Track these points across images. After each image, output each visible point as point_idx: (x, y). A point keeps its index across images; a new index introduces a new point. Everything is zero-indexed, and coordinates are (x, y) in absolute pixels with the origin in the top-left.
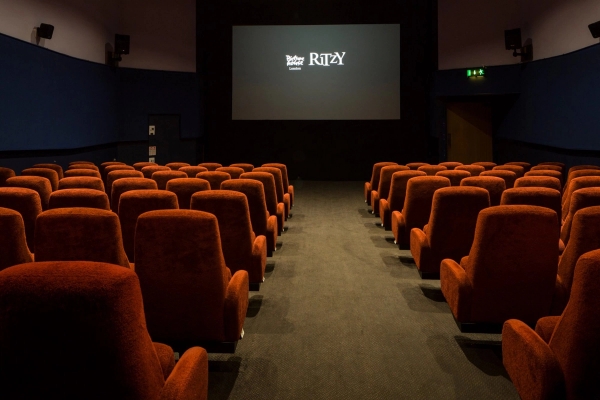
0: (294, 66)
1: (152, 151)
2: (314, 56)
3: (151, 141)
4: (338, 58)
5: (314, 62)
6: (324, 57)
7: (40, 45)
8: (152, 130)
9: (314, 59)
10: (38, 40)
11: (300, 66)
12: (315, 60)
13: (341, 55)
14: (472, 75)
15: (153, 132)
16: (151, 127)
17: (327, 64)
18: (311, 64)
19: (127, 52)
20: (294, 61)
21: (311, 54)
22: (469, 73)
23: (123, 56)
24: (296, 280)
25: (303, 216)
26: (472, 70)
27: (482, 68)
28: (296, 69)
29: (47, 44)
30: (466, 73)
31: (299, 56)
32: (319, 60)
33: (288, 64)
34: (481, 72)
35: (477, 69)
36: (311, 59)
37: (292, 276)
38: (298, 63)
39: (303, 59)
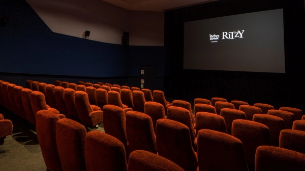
1: (143, 81)
3: (142, 77)
5: (225, 37)
6: (231, 34)
8: (142, 72)
12: (226, 36)
15: (143, 73)
16: (142, 71)
20: (214, 37)
21: (223, 33)
28: (215, 41)
29: (88, 38)
31: (216, 35)
36: (223, 36)
38: (216, 38)
39: (218, 36)
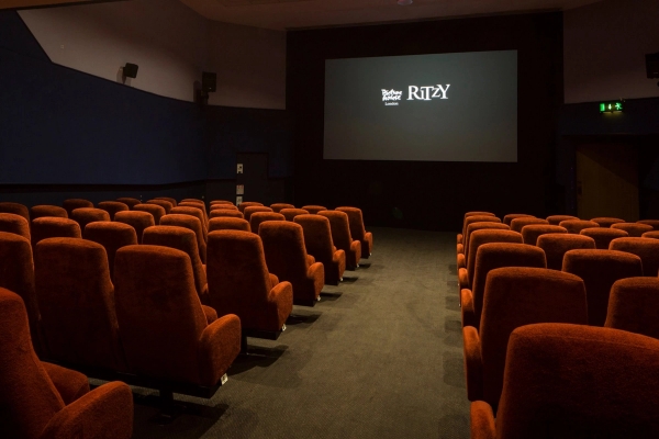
0: (391, 101)
1: (240, 190)
2: (413, 90)
3: (237, 179)
4: (442, 91)
5: (413, 96)
6: (425, 90)
7: (126, 84)
8: (240, 168)
9: (413, 92)
10: (124, 79)
11: (397, 101)
12: (415, 93)
13: (445, 88)
14: (607, 110)
15: (241, 170)
16: (239, 166)
17: (428, 98)
18: (410, 98)
19: (214, 90)
20: (390, 96)
21: (410, 88)
22: (603, 107)
23: (210, 94)
24: (332, 335)
25: (382, 267)
26: (607, 104)
27: (619, 102)
28: (393, 104)
29: (133, 83)
30: (599, 108)
31: (396, 90)
32: (419, 94)
33: (384, 99)
34: (618, 106)
35: (613, 103)
36: (410, 93)
37: (331, 330)
38: (395, 98)
39: (400, 93)
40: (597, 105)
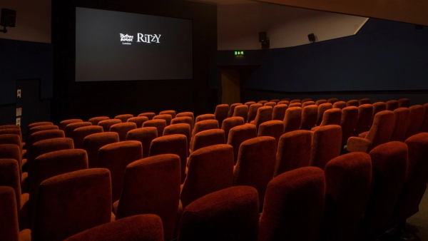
0: (126, 42)
2: (140, 36)
4: (157, 38)
5: (140, 40)
6: (147, 37)
9: (140, 37)
11: (130, 42)
13: (158, 36)
17: (149, 42)
18: (138, 41)
20: (126, 38)
21: (138, 34)
22: (236, 53)
26: (237, 51)
27: (243, 51)
28: (128, 44)
32: (144, 38)
33: (122, 40)
34: (242, 53)
35: (240, 51)
36: (138, 38)
38: (129, 40)
39: (132, 37)
40: (233, 52)
